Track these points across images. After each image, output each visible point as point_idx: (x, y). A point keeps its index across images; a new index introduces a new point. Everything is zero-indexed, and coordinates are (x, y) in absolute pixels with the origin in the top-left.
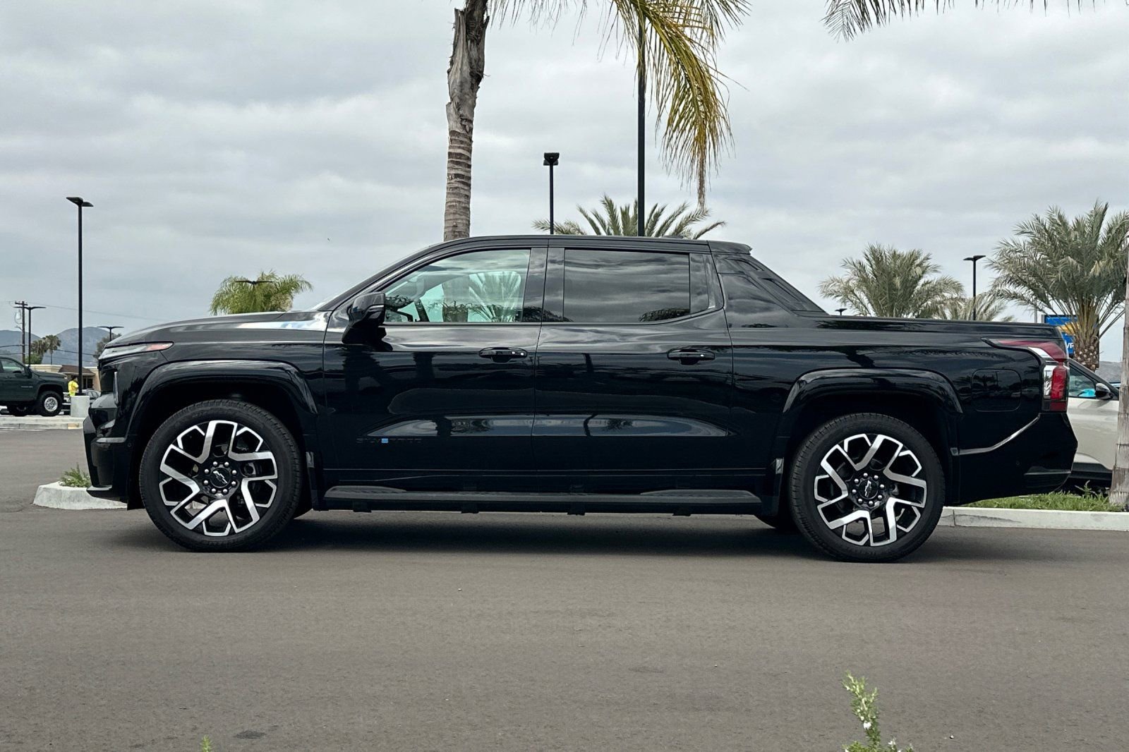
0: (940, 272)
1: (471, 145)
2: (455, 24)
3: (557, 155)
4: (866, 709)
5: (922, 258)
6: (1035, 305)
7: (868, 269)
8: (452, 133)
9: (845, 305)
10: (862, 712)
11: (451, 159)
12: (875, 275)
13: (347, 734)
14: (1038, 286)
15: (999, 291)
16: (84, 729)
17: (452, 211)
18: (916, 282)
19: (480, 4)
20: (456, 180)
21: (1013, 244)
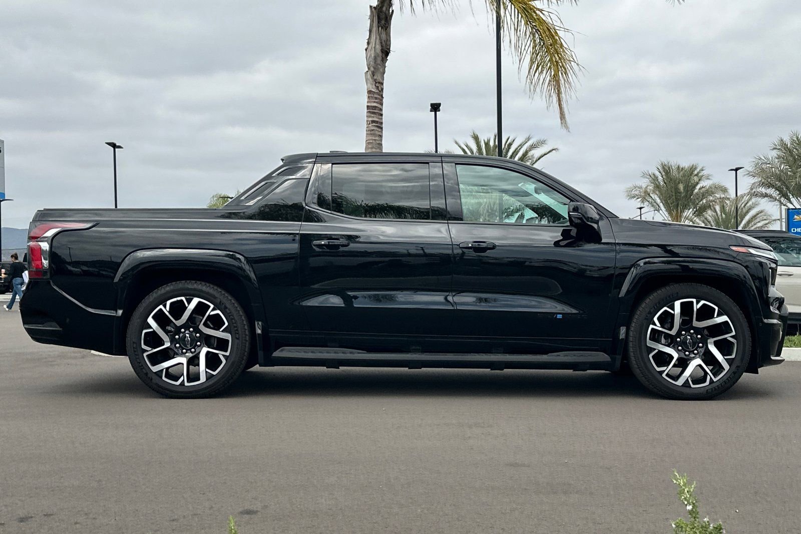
0: (712, 179)
1: (382, 100)
2: (370, 16)
3: (439, 105)
4: (688, 496)
5: (698, 170)
6: (780, 201)
7: (660, 178)
8: (369, 92)
9: (644, 204)
10: (685, 499)
11: (369, 110)
12: (665, 183)
13: (314, 511)
14: (783, 188)
15: (754, 192)
16: (137, 508)
17: (370, 146)
18: (694, 187)
19: (388, 1)
20: (373, 124)
21: (764, 159)
